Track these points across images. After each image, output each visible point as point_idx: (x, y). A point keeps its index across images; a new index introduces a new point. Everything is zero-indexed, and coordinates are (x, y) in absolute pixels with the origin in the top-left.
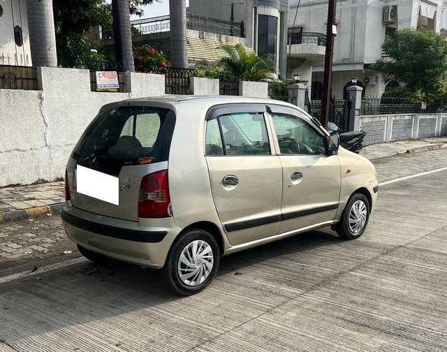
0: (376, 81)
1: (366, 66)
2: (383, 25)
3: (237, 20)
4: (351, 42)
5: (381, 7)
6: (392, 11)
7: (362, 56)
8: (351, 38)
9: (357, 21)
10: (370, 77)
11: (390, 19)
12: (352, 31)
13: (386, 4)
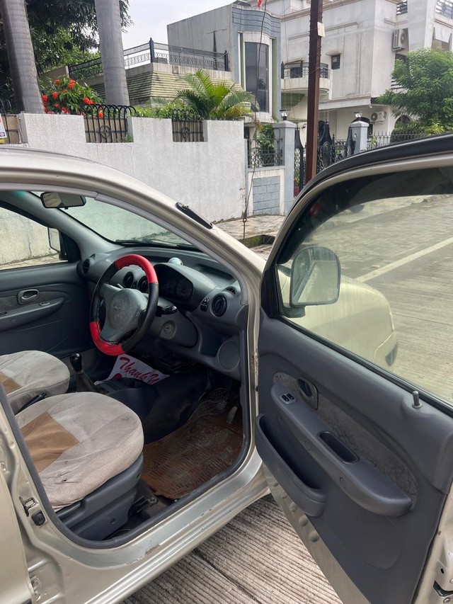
0: (385, 117)
1: (374, 100)
2: (393, 52)
3: (220, 50)
4: (357, 74)
5: (391, 32)
6: (403, 35)
7: (369, 89)
8: (357, 69)
9: (362, 49)
10: (377, 113)
11: (400, 45)
12: (357, 61)
13: (396, 28)
